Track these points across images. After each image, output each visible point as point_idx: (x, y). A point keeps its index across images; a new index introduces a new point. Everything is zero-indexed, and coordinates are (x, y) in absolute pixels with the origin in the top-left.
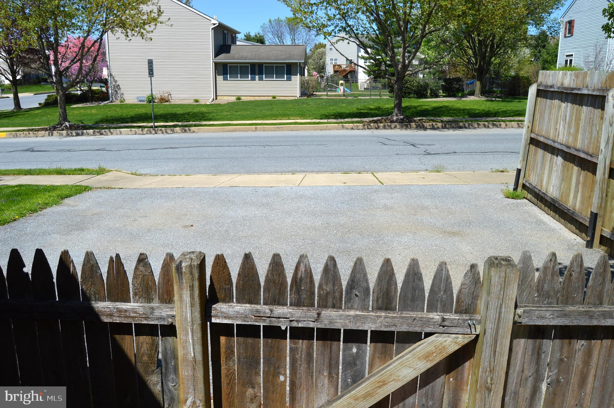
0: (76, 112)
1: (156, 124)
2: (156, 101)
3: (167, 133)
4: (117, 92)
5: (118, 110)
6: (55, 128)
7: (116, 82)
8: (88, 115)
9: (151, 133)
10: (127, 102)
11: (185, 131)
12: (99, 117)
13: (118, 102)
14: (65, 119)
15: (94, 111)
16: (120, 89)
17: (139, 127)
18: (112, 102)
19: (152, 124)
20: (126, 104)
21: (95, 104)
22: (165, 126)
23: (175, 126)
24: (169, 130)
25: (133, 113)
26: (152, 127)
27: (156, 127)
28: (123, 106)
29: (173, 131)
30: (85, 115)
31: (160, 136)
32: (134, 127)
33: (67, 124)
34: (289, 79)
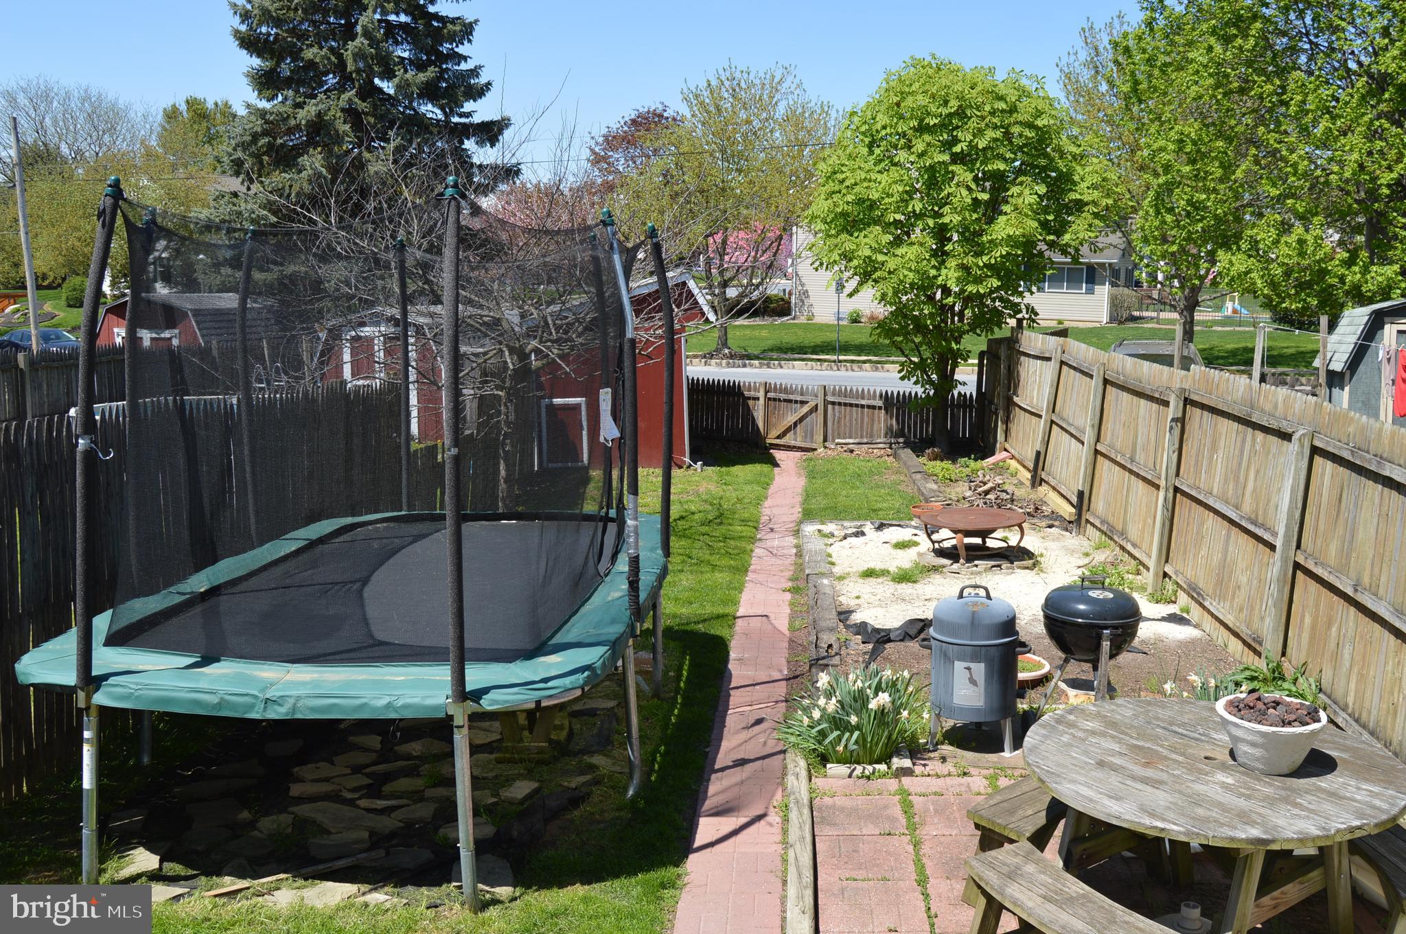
0: (738, 333)
1: (841, 358)
2: (862, 320)
3: (853, 370)
4: (803, 302)
5: (800, 332)
6: (712, 357)
7: (803, 285)
8: (756, 338)
9: (831, 369)
10: (817, 320)
11: (877, 369)
12: (770, 343)
13: (802, 320)
14: (725, 345)
15: (764, 333)
16: (808, 297)
17: (819, 360)
18: (794, 319)
19: (835, 357)
20: (815, 324)
21: (767, 321)
22: (852, 361)
23: (864, 362)
24: (855, 366)
25: (819, 339)
26: (834, 361)
27: (840, 361)
28: (810, 327)
29: (861, 368)
30: (750, 339)
31: (843, 373)
32: (812, 360)
33: (727, 351)
34: (1090, 291)
